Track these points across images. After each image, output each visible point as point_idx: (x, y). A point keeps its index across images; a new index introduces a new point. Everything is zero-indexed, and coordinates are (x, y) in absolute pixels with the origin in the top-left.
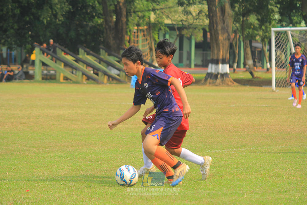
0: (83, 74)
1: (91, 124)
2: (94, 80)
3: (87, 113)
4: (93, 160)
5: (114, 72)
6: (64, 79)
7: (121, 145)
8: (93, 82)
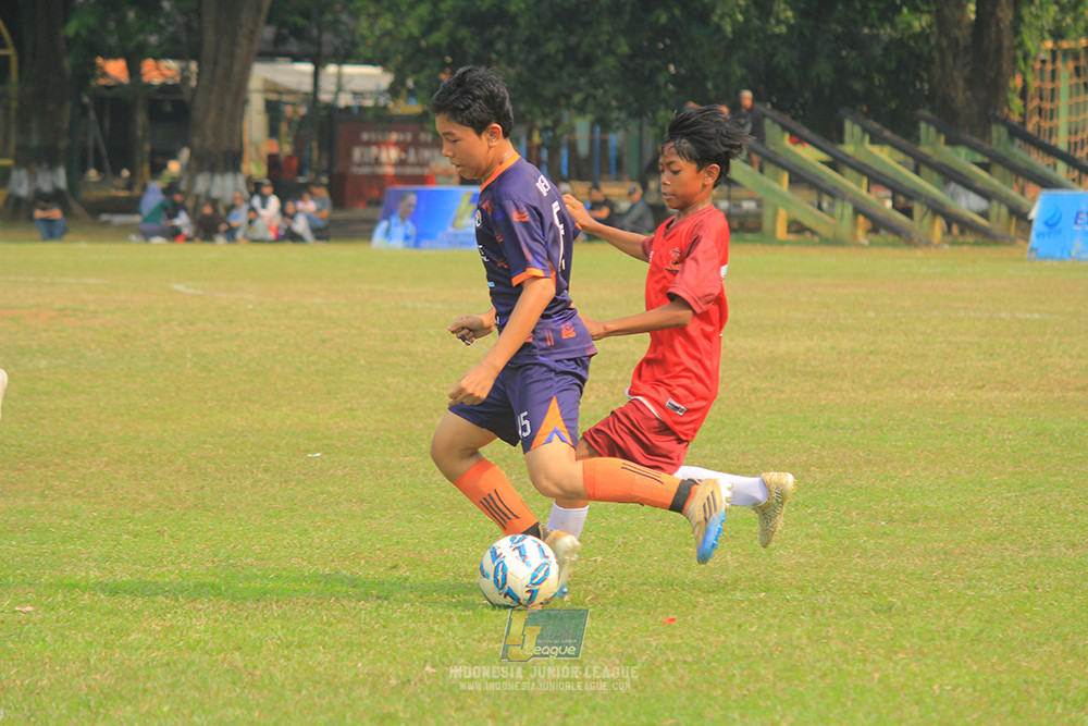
0: (857, 211)
1: (888, 389)
2: (895, 231)
3: (872, 348)
4: (897, 517)
5: (967, 204)
6: (789, 231)
7: (996, 463)
8: (891, 238)
